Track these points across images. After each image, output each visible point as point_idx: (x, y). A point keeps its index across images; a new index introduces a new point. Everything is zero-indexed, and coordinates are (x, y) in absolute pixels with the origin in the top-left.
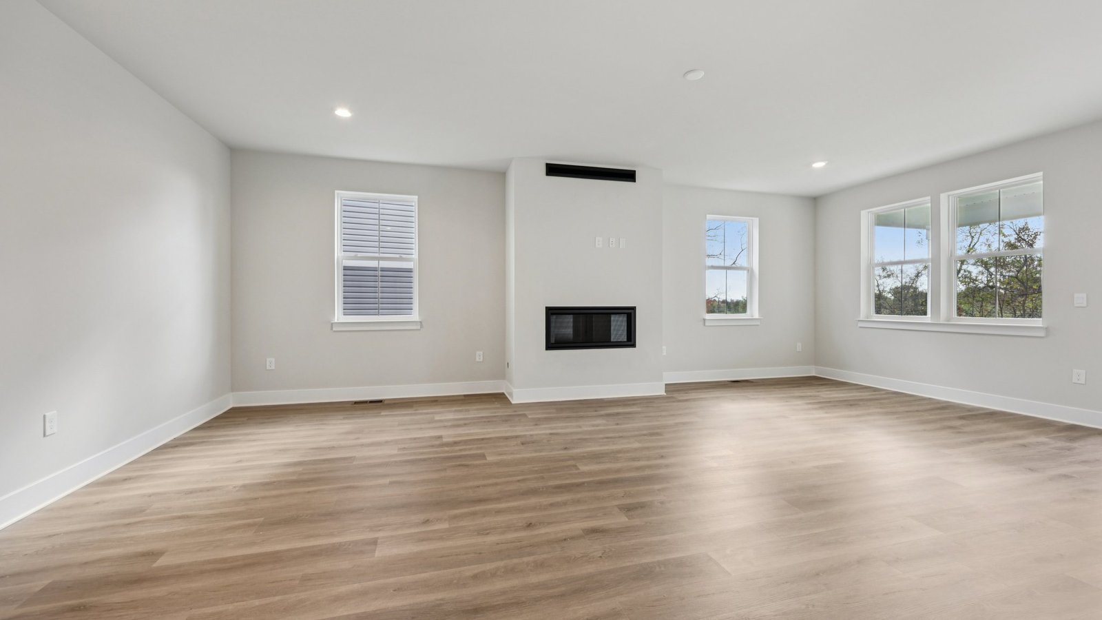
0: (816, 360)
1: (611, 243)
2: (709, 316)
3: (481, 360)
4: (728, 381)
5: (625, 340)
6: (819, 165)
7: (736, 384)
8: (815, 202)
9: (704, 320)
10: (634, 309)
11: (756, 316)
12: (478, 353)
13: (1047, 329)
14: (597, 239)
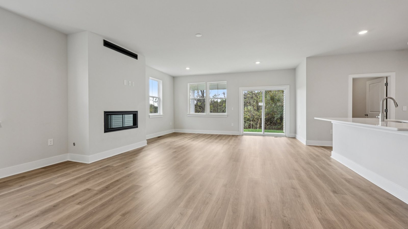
0: (175, 128)
1: (129, 83)
2: (151, 114)
3: (52, 144)
4: (157, 137)
5: (132, 125)
6: (188, 69)
7: (159, 138)
8: (174, 78)
9: (149, 116)
10: (137, 112)
11: (162, 114)
12: (49, 140)
13: (227, 115)
14: (125, 81)
